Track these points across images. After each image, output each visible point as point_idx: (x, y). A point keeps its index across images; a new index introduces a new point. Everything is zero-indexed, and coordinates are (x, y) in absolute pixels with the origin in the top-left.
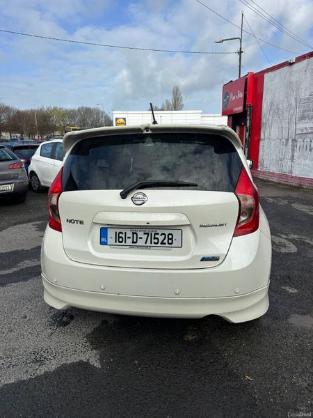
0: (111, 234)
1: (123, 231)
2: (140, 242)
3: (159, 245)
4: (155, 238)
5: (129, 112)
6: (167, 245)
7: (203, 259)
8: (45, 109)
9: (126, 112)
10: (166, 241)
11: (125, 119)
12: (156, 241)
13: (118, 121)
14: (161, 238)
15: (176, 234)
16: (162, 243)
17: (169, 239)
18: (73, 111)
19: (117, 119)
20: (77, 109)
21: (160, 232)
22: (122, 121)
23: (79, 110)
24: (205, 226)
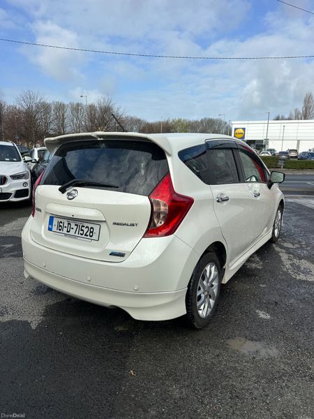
0: (55, 221)
1: (62, 221)
2: (72, 232)
3: (83, 236)
4: (82, 230)
5: (250, 122)
6: (89, 237)
7: (112, 254)
8: (171, 121)
9: (246, 122)
10: (88, 234)
11: (244, 129)
12: (82, 232)
13: (237, 131)
14: (86, 230)
15: (96, 228)
16: (86, 235)
17: (91, 232)
18: (196, 122)
19: (236, 129)
20: (199, 120)
21: (86, 225)
22: (241, 131)
23: (202, 121)
24: (118, 224)
